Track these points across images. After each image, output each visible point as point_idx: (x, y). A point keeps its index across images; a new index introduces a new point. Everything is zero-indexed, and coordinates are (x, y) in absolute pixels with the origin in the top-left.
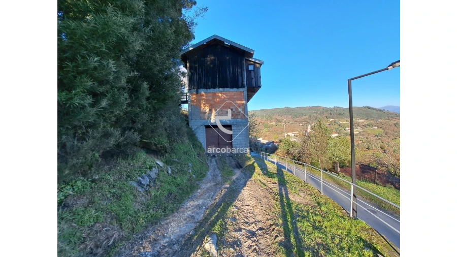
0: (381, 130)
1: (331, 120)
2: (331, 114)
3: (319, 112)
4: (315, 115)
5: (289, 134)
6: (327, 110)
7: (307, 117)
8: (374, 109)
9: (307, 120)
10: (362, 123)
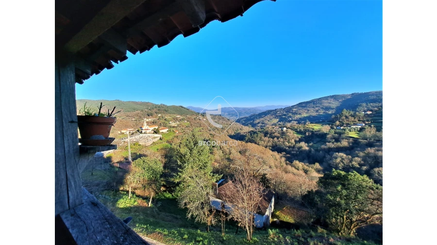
0: (188, 122)
1: (159, 115)
2: (159, 110)
3: (149, 108)
4: (146, 110)
5: (123, 131)
6: (156, 106)
7: (139, 112)
8: (184, 108)
9: (139, 115)
10: (179, 118)
